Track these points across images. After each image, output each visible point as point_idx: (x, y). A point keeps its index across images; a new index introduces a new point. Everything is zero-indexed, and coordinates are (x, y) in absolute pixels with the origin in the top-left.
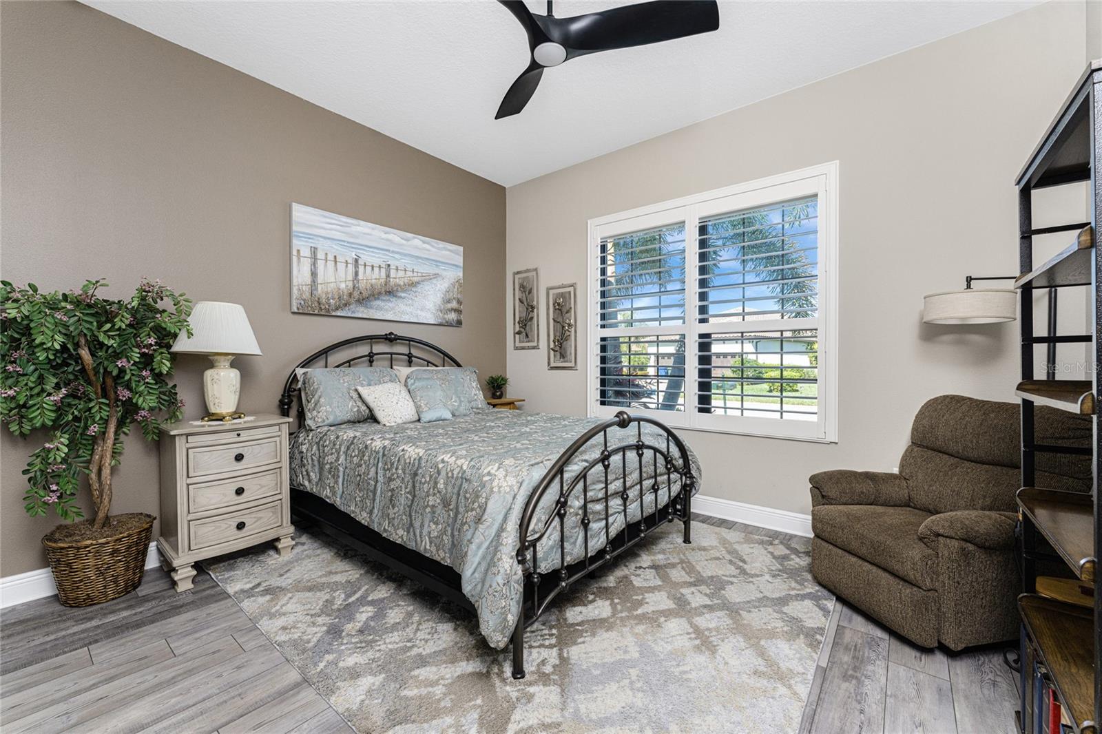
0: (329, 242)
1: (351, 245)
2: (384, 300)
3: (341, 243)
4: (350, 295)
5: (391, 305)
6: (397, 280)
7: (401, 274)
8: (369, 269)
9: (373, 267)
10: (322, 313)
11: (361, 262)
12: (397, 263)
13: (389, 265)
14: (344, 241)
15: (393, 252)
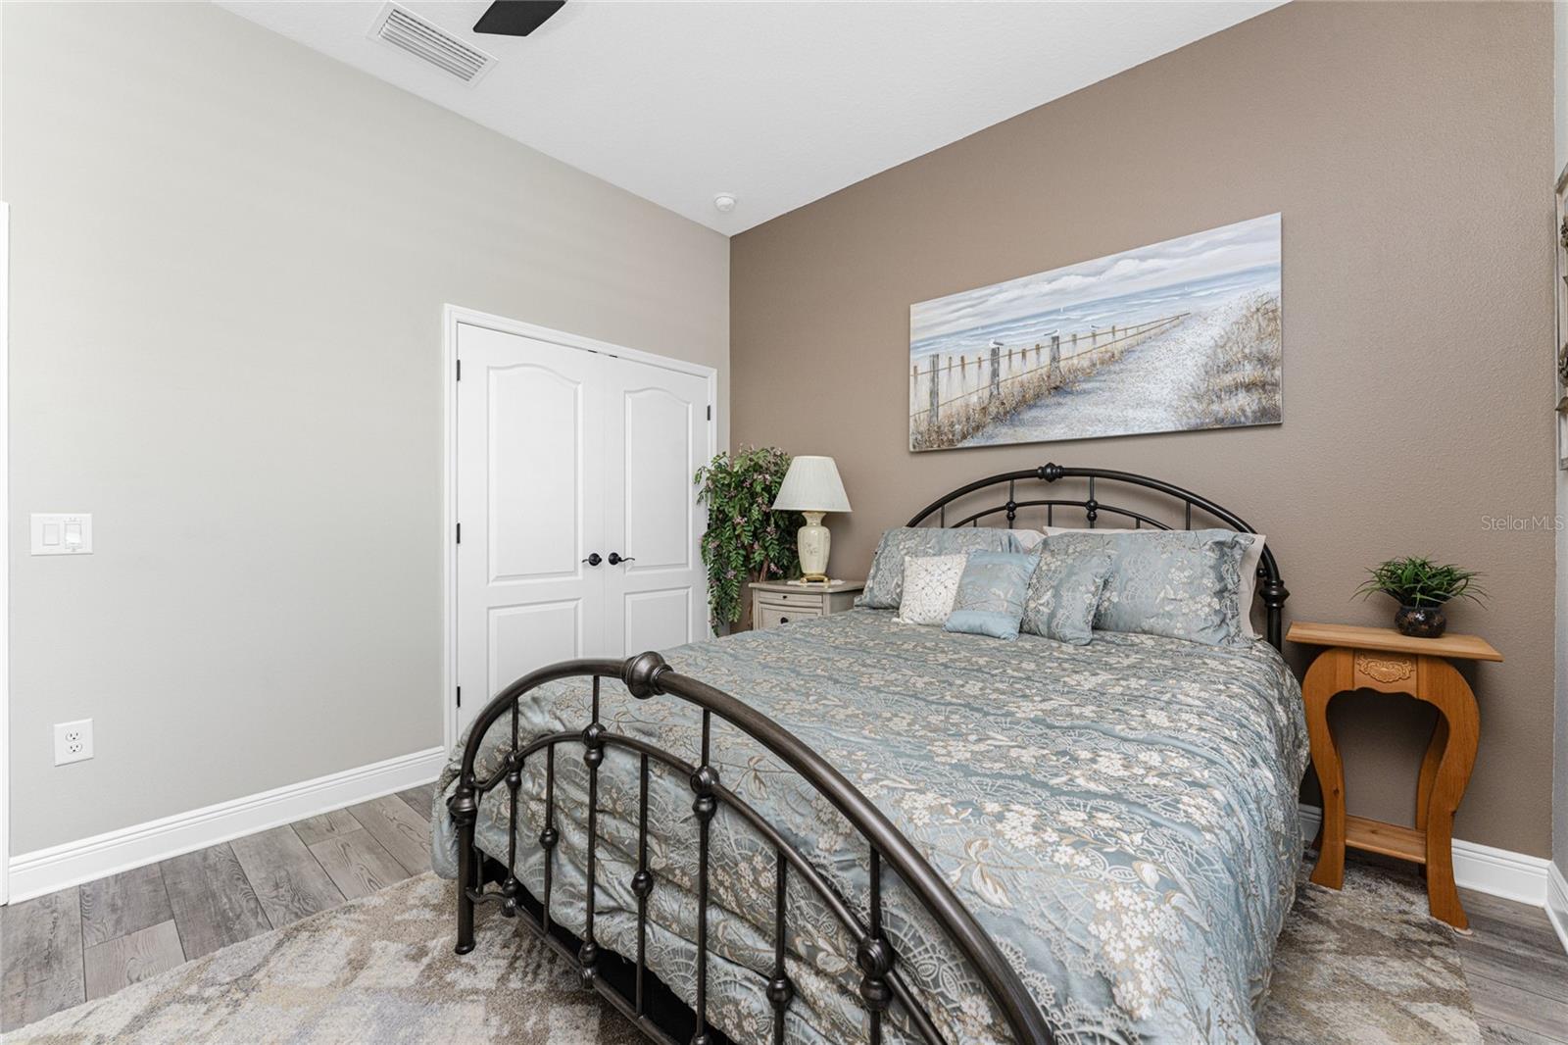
0: (954, 339)
1: (986, 330)
2: (1047, 406)
3: (972, 333)
4: (984, 409)
5: (1062, 411)
6: (1075, 361)
7: (1084, 345)
8: (1017, 358)
9: (1024, 353)
10: (943, 447)
11: (1003, 351)
12: (1074, 328)
13: (1056, 339)
14: (977, 328)
15: (1066, 310)
